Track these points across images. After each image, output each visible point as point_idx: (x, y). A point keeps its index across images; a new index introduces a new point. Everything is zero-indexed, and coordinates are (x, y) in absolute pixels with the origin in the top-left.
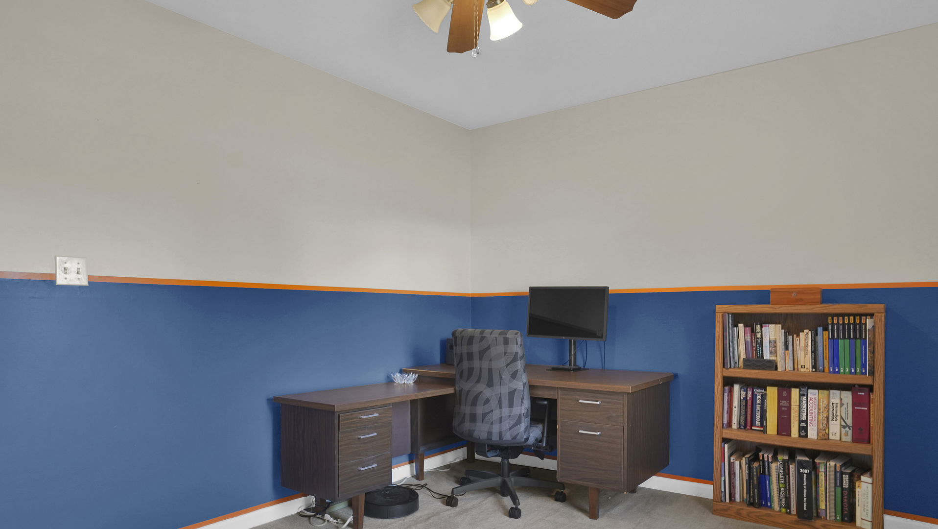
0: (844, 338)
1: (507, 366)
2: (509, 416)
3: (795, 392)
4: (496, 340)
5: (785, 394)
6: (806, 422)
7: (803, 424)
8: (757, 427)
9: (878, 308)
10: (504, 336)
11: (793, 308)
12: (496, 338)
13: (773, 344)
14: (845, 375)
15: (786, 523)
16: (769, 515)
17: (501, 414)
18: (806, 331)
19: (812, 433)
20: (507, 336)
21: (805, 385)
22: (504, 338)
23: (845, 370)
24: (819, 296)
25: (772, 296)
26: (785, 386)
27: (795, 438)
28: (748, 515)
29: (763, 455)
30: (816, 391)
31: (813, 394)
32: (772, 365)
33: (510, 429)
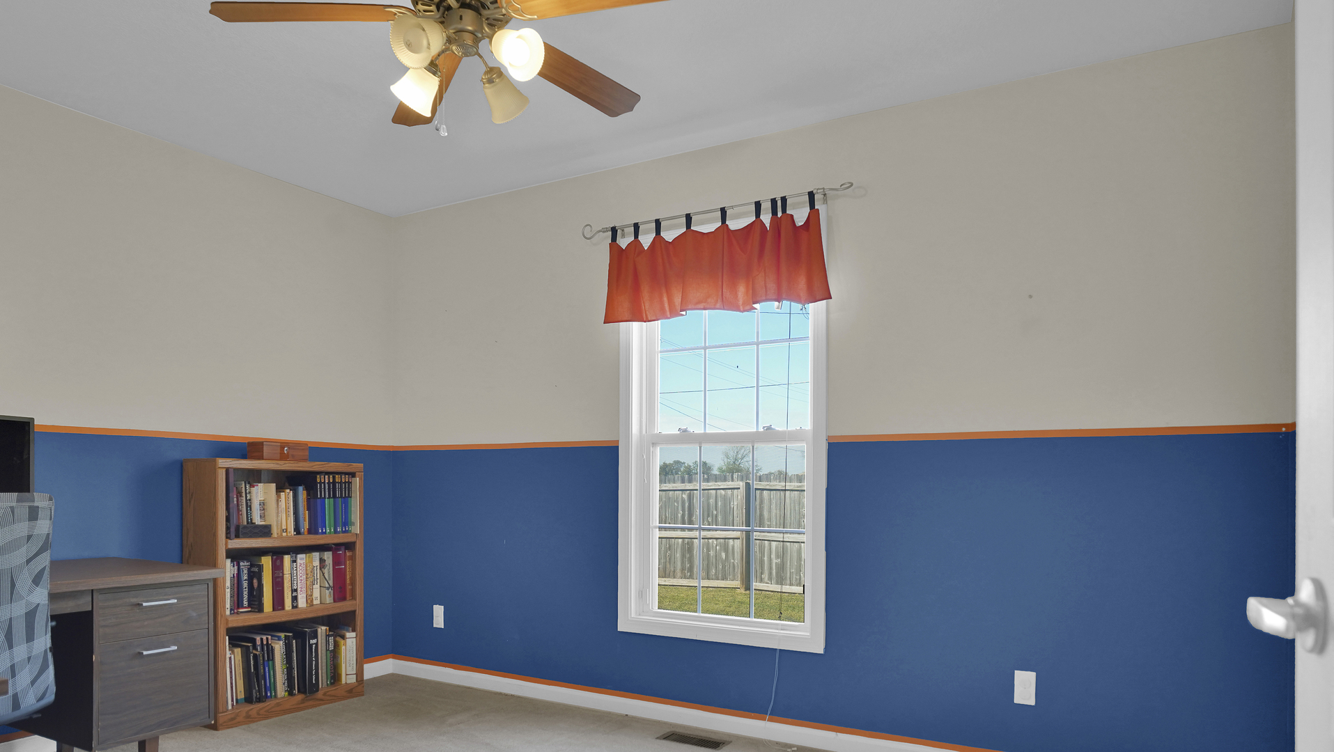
0: (329, 497)
1: (28, 561)
2: (29, 658)
3: (287, 559)
4: (13, 512)
5: (278, 562)
6: (296, 590)
7: (295, 594)
8: (246, 608)
9: (357, 466)
10: (31, 504)
11: (296, 465)
12: (12, 509)
13: (263, 505)
14: (329, 535)
15: (293, 707)
16: (278, 705)
17: (12, 658)
18: (288, 491)
19: (302, 603)
20: (36, 504)
21: (296, 550)
22: (30, 507)
23: (330, 530)
24: (307, 453)
25: (266, 450)
26: (277, 553)
27: (288, 611)
28: (258, 714)
29: (262, 639)
30: (303, 556)
31: (301, 558)
32: (265, 531)
33: (33, 683)
